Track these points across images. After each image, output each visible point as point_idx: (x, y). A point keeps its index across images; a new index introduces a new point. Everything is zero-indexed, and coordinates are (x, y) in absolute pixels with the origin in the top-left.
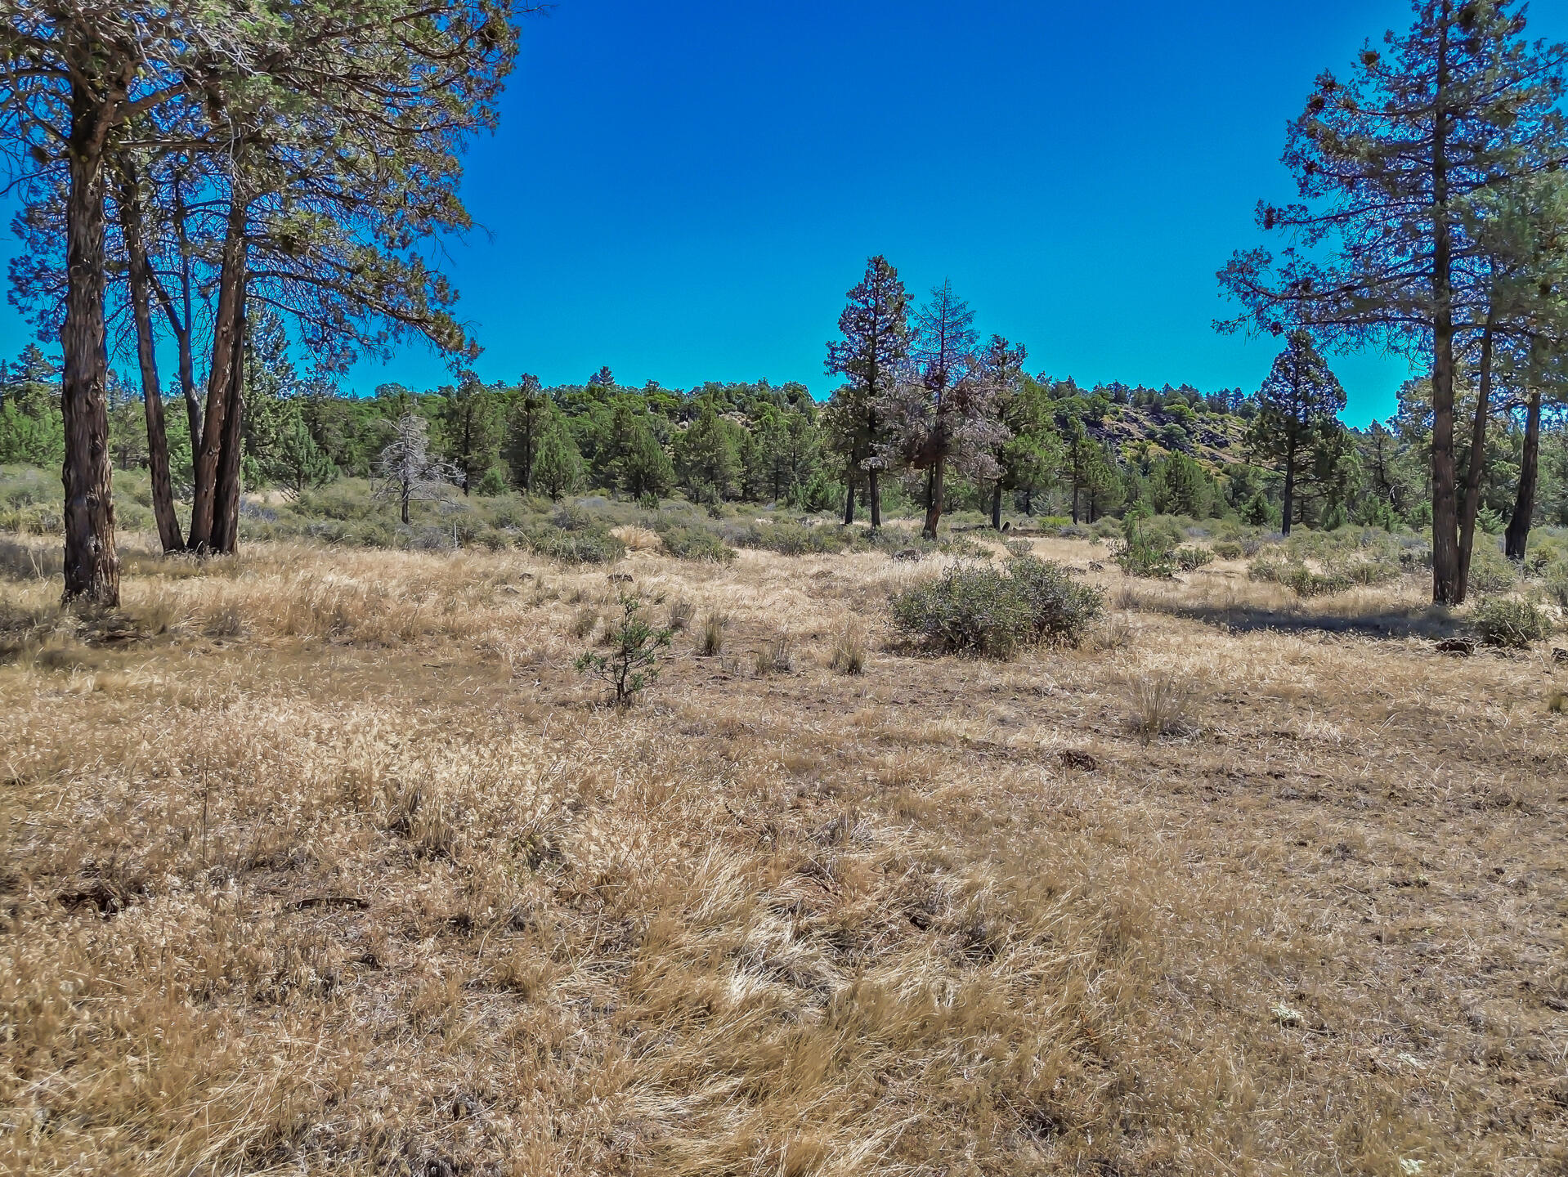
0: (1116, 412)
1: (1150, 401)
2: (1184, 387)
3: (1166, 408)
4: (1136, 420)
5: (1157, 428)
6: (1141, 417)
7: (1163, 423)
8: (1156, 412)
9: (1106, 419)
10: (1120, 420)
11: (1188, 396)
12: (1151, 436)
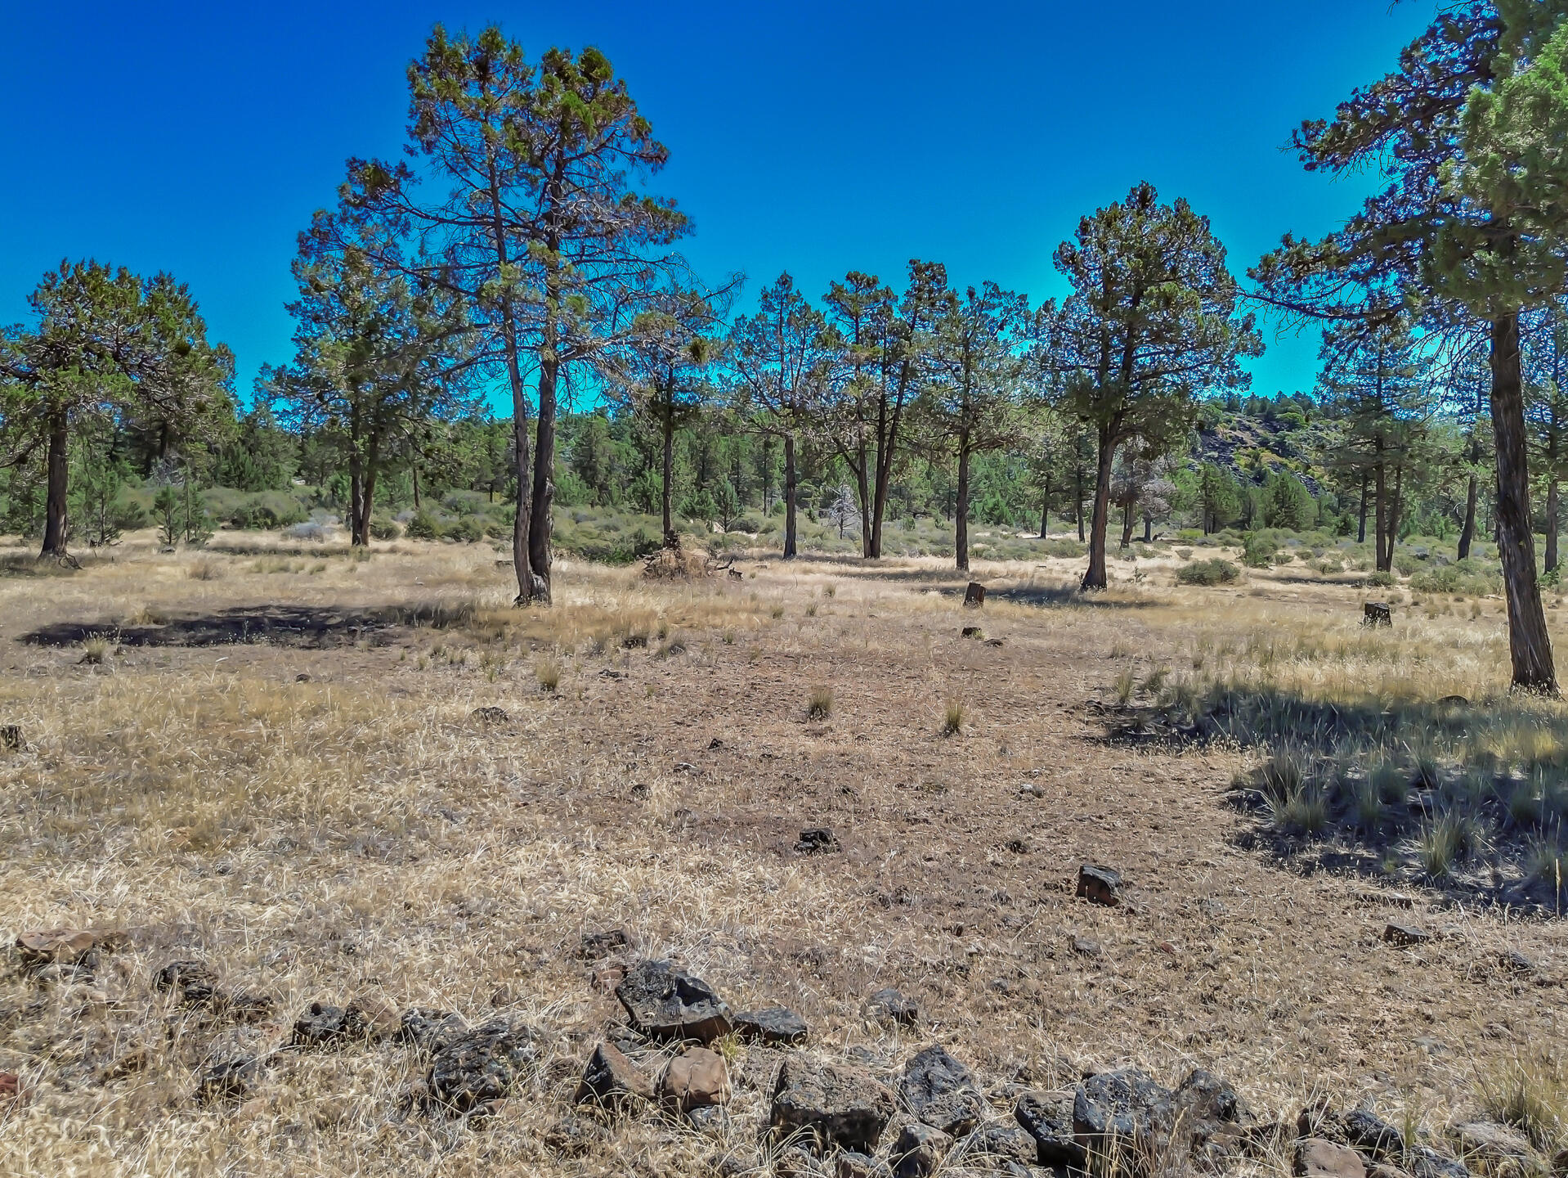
0: (1230, 421)
1: (1263, 409)
2: (1298, 394)
3: (1279, 416)
4: (1249, 429)
5: (1270, 436)
6: (1254, 426)
7: (1276, 430)
8: (1269, 420)
9: (1220, 428)
10: (1233, 429)
11: (1301, 403)
12: (1264, 443)
